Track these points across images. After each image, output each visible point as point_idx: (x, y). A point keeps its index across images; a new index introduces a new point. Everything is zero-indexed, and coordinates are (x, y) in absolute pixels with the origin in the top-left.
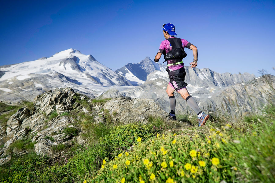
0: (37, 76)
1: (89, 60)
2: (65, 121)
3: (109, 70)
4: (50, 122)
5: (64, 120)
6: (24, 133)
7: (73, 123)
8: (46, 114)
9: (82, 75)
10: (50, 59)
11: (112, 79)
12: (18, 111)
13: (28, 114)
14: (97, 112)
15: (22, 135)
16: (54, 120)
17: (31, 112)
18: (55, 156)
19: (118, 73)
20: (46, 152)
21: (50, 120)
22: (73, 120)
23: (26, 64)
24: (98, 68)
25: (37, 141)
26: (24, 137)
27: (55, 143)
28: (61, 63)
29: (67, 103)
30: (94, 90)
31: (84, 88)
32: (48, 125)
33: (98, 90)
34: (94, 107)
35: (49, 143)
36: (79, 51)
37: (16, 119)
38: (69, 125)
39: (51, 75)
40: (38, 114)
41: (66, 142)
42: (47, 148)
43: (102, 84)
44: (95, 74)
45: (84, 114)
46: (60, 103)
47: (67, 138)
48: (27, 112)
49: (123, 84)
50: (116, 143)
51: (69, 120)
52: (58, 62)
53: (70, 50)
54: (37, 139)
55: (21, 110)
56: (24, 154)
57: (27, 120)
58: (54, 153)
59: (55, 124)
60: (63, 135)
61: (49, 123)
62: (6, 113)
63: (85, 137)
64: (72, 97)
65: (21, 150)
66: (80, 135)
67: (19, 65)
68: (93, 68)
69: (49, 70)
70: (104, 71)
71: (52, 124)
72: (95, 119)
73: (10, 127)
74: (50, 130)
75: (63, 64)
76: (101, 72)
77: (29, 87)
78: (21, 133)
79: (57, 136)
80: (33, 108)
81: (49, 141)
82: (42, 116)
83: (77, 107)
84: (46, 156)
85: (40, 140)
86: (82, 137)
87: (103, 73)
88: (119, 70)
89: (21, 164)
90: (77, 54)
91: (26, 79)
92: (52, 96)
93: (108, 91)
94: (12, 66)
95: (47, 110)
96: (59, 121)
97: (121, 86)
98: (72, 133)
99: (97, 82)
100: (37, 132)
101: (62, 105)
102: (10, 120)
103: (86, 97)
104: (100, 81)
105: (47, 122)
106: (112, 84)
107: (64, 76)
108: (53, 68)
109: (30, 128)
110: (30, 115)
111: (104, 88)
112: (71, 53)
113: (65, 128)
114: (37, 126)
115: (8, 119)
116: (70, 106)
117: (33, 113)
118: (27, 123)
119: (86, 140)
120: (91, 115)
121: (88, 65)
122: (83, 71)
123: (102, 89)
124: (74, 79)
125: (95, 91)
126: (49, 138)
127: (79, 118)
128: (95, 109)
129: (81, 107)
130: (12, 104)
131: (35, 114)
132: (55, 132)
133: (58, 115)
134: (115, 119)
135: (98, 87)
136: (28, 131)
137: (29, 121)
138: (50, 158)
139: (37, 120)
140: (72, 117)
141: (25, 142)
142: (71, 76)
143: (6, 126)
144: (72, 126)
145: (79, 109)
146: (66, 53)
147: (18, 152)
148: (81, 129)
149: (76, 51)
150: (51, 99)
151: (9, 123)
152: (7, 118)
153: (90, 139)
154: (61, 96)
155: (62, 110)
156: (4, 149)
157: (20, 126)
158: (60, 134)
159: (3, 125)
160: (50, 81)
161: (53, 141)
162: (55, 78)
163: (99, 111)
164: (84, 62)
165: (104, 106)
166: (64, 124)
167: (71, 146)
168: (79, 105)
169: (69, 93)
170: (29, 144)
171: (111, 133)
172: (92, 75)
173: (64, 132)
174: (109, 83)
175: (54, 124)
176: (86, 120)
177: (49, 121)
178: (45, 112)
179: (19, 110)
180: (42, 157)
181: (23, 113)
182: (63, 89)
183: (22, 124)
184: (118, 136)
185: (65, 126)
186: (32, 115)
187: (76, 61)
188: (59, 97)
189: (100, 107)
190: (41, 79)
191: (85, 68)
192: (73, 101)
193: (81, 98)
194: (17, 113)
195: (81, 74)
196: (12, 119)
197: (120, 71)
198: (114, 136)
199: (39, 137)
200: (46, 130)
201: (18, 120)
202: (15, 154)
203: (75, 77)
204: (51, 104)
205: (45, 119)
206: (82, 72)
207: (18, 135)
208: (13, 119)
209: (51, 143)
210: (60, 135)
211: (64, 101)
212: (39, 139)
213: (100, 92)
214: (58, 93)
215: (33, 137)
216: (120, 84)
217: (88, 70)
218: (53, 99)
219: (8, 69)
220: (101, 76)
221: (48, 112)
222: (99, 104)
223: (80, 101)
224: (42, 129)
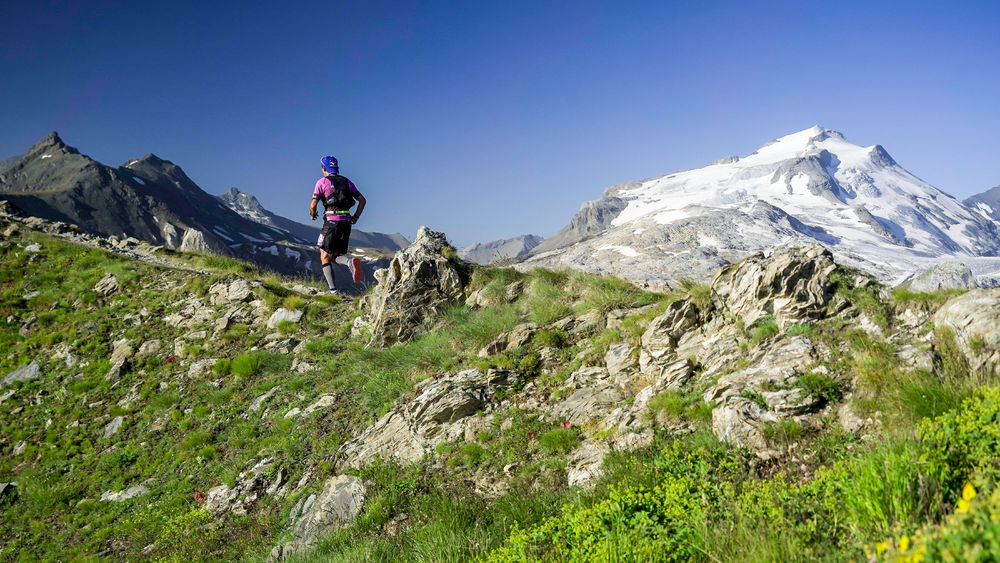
0: (706, 213)
1: (870, 163)
2: (801, 351)
3: (941, 197)
4: (755, 350)
5: (798, 347)
6: (683, 373)
7: (826, 359)
8: (744, 324)
9: (842, 213)
10: (748, 161)
11: (948, 227)
12: (669, 307)
13: (695, 320)
14: (908, 333)
15: (678, 378)
16: (766, 344)
17: (703, 314)
18: (771, 452)
19: (975, 209)
20: (744, 438)
21: (756, 342)
22: (826, 352)
23: (681, 177)
24: (899, 190)
25: (718, 400)
26: (684, 384)
27: (769, 416)
28: (778, 174)
29: (811, 294)
30: (879, 263)
31: (845, 255)
32: (748, 359)
33: (895, 265)
34: (899, 313)
35: (754, 412)
36: (840, 134)
37: (663, 331)
38: (813, 366)
39: (745, 210)
40: (719, 321)
41: (803, 417)
42: (748, 427)
43: (908, 244)
44: (886, 210)
45: (863, 334)
46: (788, 293)
47: (806, 406)
48: (692, 312)
49: (992, 247)
50: (983, 443)
51: (814, 350)
52: (769, 171)
53: (813, 132)
54: (718, 394)
55: (677, 305)
56: (685, 431)
57: (691, 337)
58: (768, 446)
59: (771, 357)
60: (795, 393)
61: (751, 352)
62: (639, 311)
63: (865, 409)
64: (828, 276)
65: (676, 419)
66: (847, 401)
67: (665, 181)
68: (881, 190)
69: (742, 195)
70: (921, 201)
71: (761, 356)
72: (904, 355)
73: (648, 352)
74: (755, 375)
75: (783, 177)
76: (908, 203)
77: (682, 245)
78: (676, 372)
79: (777, 393)
80: (709, 302)
81: (754, 405)
82: (732, 330)
83: (841, 309)
84: (746, 450)
85: (727, 400)
86: (855, 407)
87: (918, 206)
88: (981, 198)
89: (681, 456)
90: (832, 145)
91: (676, 221)
92: (763, 269)
93: (930, 271)
94: (646, 185)
95: (748, 312)
96: (783, 349)
97: (980, 255)
98: (822, 390)
99: (893, 237)
100: (720, 376)
101: (794, 299)
102: (649, 333)
103: (871, 279)
104: (904, 234)
105: (745, 348)
106: (949, 247)
107: (783, 213)
108: (755, 188)
109: (698, 360)
110: (699, 323)
111: (917, 260)
112: (812, 140)
113: (802, 374)
114: (717, 356)
115: (644, 330)
116: (817, 305)
117: (706, 316)
118: (690, 344)
119: (869, 420)
120: (888, 340)
121: (866, 180)
122: (848, 200)
123: (907, 262)
124: (814, 225)
125: (882, 268)
126: (753, 397)
127: (845, 346)
128: (901, 322)
129: (856, 311)
130: (650, 289)
131: (712, 322)
132: (771, 382)
133: (778, 332)
134: (975, 363)
135: (895, 255)
136: (694, 368)
137: (695, 340)
138: (756, 456)
139: (719, 340)
140: (823, 341)
141: (687, 399)
142: (806, 214)
143: (639, 346)
144: (823, 369)
145: (848, 317)
146: (799, 143)
147: (668, 423)
148: (854, 382)
149: (829, 134)
150: (761, 278)
151: (646, 340)
152: (642, 326)
153: (884, 419)
154: (792, 273)
155: (792, 317)
156: (634, 408)
157: (672, 351)
158: (787, 388)
159: (633, 345)
160: (743, 229)
161: (764, 407)
162: (756, 221)
163: (916, 331)
164: (854, 171)
165: (936, 315)
166: (798, 362)
167: (819, 430)
168: (847, 305)
169: (817, 263)
170: (698, 407)
171: (963, 409)
172: (875, 213)
173: (797, 384)
174: (936, 243)
175: (768, 356)
176: (870, 355)
177: (753, 347)
178: (740, 318)
179: (673, 306)
180: (735, 451)
181: (681, 314)
182: (798, 249)
183: (677, 346)
184: (993, 420)
185: (801, 368)
186: (703, 323)
187: (828, 168)
188: (786, 273)
189: (920, 315)
190: (719, 221)
191: (853, 188)
192: (830, 290)
193: (854, 281)
194: (668, 313)
195: (840, 209)
196: (654, 328)
197: (982, 201)
198: (978, 418)
199: (724, 389)
200: (744, 373)
201: (668, 333)
202: (663, 429)
203: (817, 218)
204: (762, 294)
205: (742, 339)
206: (845, 203)
207: (667, 375)
208: (656, 330)
209: (758, 414)
210: (787, 392)
211: (800, 288)
212: (724, 395)
213: (901, 272)
214: (784, 261)
215: (708, 387)
216: (979, 248)
217: (863, 198)
218: (768, 280)
219: (636, 191)
220: (909, 218)
221: (749, 320)
222: (919, 307)
223: (851, 292)
224: (731, 367)
